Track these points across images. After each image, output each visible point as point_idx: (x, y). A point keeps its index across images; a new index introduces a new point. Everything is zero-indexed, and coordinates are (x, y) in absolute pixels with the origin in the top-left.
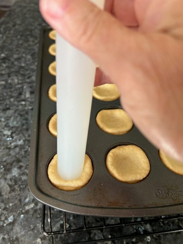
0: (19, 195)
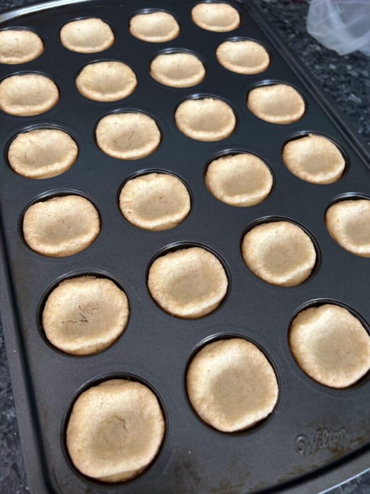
0: (9, 455)
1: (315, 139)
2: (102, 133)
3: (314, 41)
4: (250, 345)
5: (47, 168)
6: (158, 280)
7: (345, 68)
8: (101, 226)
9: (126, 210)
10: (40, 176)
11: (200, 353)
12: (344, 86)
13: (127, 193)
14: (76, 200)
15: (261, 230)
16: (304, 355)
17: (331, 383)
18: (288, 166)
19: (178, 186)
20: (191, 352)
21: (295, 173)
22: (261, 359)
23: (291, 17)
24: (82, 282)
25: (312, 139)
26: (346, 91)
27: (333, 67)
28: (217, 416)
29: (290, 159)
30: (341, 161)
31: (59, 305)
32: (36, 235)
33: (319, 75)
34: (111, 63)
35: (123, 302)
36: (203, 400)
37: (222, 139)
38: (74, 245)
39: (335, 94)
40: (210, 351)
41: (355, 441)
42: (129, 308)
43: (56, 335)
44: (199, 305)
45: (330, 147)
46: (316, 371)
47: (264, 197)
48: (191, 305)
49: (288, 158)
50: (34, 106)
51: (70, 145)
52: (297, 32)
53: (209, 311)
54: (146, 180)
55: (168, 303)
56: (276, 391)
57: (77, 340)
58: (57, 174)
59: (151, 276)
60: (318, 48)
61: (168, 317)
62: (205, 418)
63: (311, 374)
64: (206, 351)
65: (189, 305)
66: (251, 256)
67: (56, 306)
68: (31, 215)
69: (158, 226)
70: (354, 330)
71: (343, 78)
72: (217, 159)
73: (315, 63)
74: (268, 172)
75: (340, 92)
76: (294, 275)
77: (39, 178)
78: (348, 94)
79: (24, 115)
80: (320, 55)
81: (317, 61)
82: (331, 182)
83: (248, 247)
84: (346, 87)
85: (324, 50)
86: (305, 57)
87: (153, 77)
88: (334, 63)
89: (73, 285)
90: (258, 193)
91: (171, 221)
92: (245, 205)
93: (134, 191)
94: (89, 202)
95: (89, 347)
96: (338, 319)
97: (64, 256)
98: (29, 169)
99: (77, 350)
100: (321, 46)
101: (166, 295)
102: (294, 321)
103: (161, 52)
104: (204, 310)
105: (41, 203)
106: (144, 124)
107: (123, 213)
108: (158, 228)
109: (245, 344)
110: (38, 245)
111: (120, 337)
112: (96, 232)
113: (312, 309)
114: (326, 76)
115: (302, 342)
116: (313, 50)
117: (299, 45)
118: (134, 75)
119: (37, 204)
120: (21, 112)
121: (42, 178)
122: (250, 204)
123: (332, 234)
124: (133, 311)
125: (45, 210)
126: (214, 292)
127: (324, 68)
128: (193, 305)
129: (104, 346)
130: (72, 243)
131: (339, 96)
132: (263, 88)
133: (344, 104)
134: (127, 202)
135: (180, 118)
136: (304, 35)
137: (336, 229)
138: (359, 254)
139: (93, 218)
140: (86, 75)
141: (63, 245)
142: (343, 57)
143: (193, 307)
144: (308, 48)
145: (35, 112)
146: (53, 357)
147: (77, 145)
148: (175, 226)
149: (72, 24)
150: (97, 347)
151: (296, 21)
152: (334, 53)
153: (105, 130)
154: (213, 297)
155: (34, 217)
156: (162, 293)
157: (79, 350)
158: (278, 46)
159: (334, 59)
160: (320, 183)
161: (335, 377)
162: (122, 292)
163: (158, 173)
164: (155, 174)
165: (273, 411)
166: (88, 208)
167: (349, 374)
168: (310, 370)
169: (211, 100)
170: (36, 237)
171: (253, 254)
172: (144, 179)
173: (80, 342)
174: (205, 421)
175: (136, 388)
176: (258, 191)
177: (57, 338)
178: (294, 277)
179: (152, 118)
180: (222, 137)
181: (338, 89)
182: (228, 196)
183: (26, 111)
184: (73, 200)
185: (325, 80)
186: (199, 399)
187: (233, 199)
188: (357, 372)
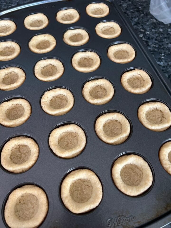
1: (138, 71)
2: (37, 69)
3: (153, 17)
4: (92, 173)
5: (11, 85)
6: (53, 139)
7: (168, 30)
8: (31, 113)
9: (43, 106)
10: (7, 89)
11: (69, 175)
12: (166, 39)
13: (45, 98)
14: (22, 101)
15: (105, 117)
16: (117, 179)
17: (129, 194)
18: (123, 85)
19: (69, 95)
20: (64, 175)
21: (126, 88)
22: (96, 180)
23: (142, 5)
24: (20, 139)
25: (136, 71)
26: (166, 42)
27: (161, 30)
28: (72, 205)
29: (124, 81)
30: (149, 82)
31: (8, 150)
32: (2, 117)
33: (154, 34)
34: (45, 35)
35: (36, 150)
36: (66, 197)
37: (92, 71)
38: (18, 122)
39: (161, 44)
40: (73, 175)
41: (136, 223)
42: (39, 152)
43: (5, 163)
44: (70, 152)
45: (145, 75)
46: (122, 187)
47: (109, 100)
48: (67, 152)
49: (123, 81)
50: (8, 56)
51: (22, 75)
52: (145, 13)
53: (76, 155)
54: (54, 92)
55: (56, 151)
56: (101, 196)
57: (14, 166)
58: (15, 88)
59: (50, 138)
60: (155, 21)
61: (56, 157)
62: (67, 206)
63: (119, 189)
64: (71, 175)
65: (66, 153)
66: (98, 129)
67: (7, 150)
68: (1, 107)
69: (57, 113)
70: (144, 168)
71: (166, 36)
72: (88, 81)
73: (152, 28)
74: (112, 88)
75: (163, 43)
76: (118, 139)
77: (7, 90)
78: (167, 44)
79: (4, 61)
80: (155, 24)
81: (153, 27)
82: (143, 93)
83: (97, 125)
84: (167, 40)
85: (157, 22)
86: (148, 25)
87: (64, 41)
88: (162, 28)
89: (15, 141)
90: (106, 98)
91: (63, 111)
92: (99, 104)
93: (48, 97)
94: (27, 102)
95: (19, 169)
96: (137, 162)
97: (13, 127)
98: (3, 86)
99: (14, 170)
100: (156, 19)
101: (56, 147)
102: (115, 162)
103: (69, 29)
104: (73, 155)
105: (6, 102)
106: (57, 64)
107: (42, 107)
108: (57, 114)
109: (89, 172)
110: (2, 121)
111: (33, 166)
112: (28, 116)
113: (125, 156)
114: (157, 35)
115: (117, 173)
116: (152, 22)
117: (145, 19)
118: (55, 40)
119: (4, 103)
120: (2, 59)
121: (9, 90)
122: (102, 104)
123: (140, 119)
124: (40, 154)
125: (8, 105)
126: (78, 146)
127: (157, 30)
128: (68, 152)
129: (26, 169)
130: (17, 121)
131: (163, 45)
132: (115, 46)
133: (165, 49)
134: (44, 102)
135: (74, 61)
136: (148, 14)
137: (142, 117)
138: (152, 130)
139: (28, 110)
140: (33, 41)
141: (13, 122)
142: (167, 25)
143: (67, 153)
144: (150, 21)
145: (9, 59)
146: (2, 173)
147: (26, 75)
148: (65, 113)
149: (30, 16)
150: (23, 170)
151: (145, 7)
152: (162, 23)
153: (39, 67)
154: (78, 149)
155: (2, 109)
156: (54, 146)
157: (15, 171)
158: (126, 24)
159: (162, 26)
160: (138, 94)
161: (130, 191)
162: (37, 145)
163: (61, 88)
164: (59, 88)
165: (99, 205)
166: (26, 105)
167: (138, 190)
168: (119, 186)
169: (89, 52)
170: (2, 118)
171: (99, 128)
172: (53, 91)
173: (15, 167)
174: (67, 207)
175: (37, 190)
176: (106, 97)
177: (5, 165)
178: (118, 140)
179: (61, 61)
180: (93, 70)
181: (163, 41)
182: (91, 100)
183: (5, 59)
184: (20, 101)
185: (157, 37)
186: (65, 197)
187: (93, 101)
188: (142, 189)
